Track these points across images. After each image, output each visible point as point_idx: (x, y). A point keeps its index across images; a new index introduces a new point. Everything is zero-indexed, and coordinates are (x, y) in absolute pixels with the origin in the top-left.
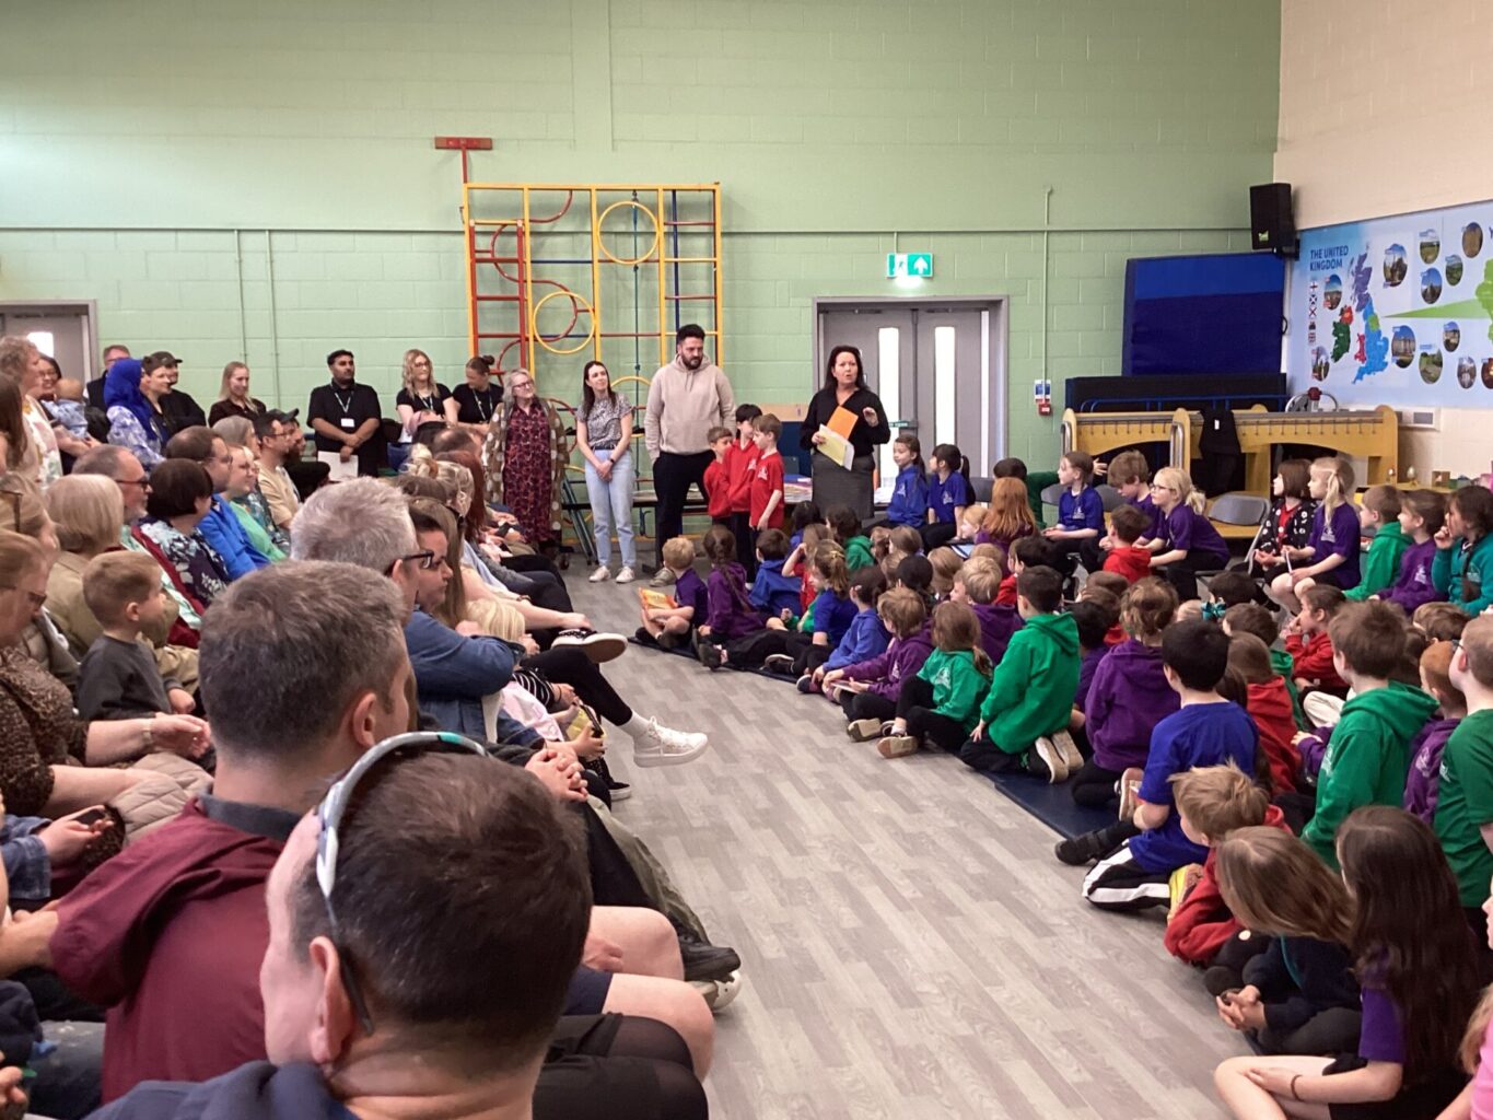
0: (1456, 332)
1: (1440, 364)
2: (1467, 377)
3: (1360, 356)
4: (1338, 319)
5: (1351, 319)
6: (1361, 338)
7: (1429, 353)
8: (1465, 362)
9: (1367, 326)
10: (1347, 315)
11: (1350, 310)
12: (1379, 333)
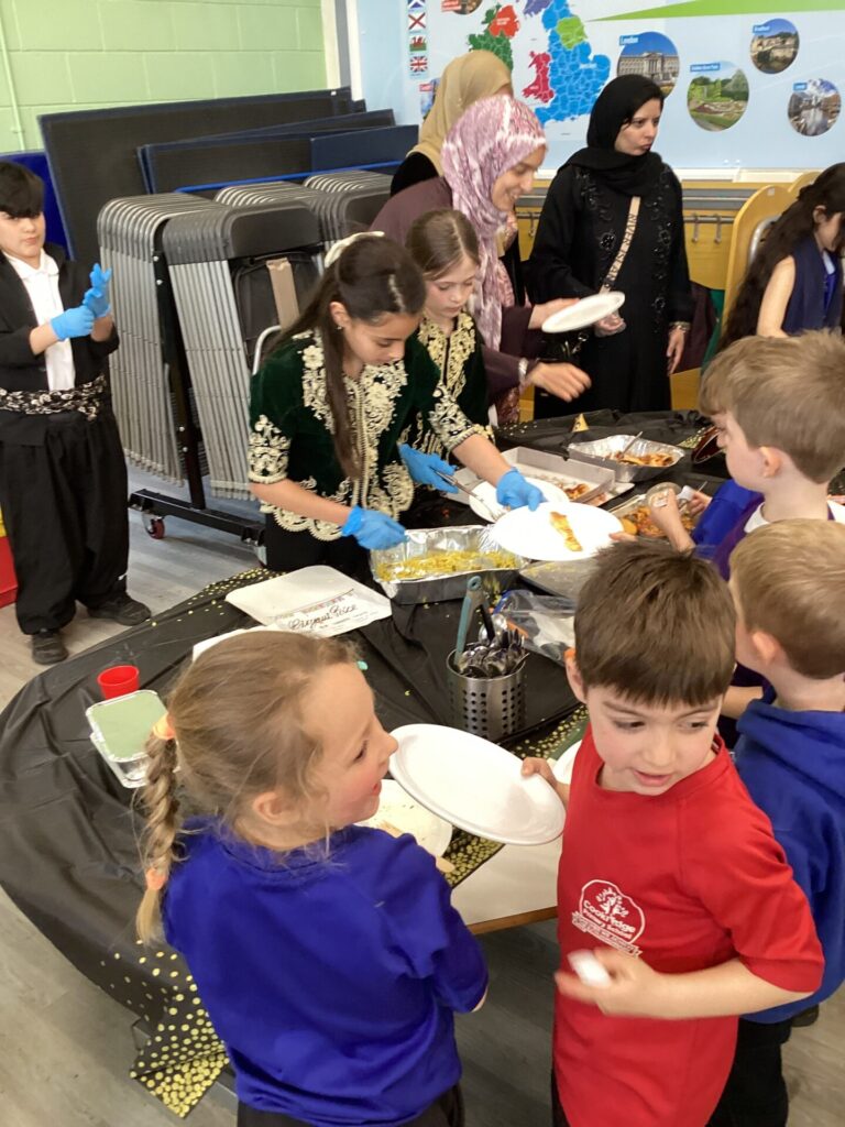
0: (788, 36)
1: (744, 96)
2: (813, 117)
3: (539, 88)
4: (480, 30)
5: (512, 28)
6: (539, 61)
7: (713, 77)
8: (811, 90)
9: (553, 38)
10: (503, 22)
11: (508, 11)
12: (586, 49)
